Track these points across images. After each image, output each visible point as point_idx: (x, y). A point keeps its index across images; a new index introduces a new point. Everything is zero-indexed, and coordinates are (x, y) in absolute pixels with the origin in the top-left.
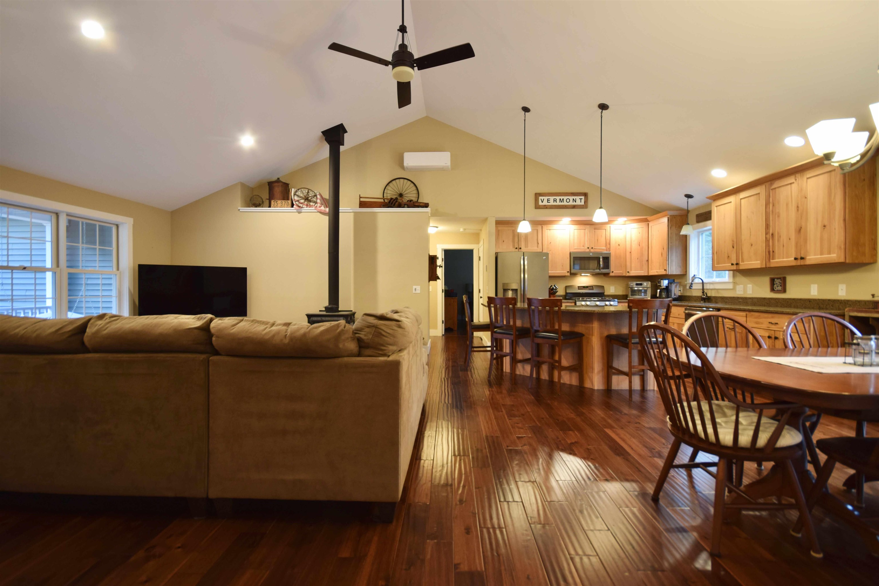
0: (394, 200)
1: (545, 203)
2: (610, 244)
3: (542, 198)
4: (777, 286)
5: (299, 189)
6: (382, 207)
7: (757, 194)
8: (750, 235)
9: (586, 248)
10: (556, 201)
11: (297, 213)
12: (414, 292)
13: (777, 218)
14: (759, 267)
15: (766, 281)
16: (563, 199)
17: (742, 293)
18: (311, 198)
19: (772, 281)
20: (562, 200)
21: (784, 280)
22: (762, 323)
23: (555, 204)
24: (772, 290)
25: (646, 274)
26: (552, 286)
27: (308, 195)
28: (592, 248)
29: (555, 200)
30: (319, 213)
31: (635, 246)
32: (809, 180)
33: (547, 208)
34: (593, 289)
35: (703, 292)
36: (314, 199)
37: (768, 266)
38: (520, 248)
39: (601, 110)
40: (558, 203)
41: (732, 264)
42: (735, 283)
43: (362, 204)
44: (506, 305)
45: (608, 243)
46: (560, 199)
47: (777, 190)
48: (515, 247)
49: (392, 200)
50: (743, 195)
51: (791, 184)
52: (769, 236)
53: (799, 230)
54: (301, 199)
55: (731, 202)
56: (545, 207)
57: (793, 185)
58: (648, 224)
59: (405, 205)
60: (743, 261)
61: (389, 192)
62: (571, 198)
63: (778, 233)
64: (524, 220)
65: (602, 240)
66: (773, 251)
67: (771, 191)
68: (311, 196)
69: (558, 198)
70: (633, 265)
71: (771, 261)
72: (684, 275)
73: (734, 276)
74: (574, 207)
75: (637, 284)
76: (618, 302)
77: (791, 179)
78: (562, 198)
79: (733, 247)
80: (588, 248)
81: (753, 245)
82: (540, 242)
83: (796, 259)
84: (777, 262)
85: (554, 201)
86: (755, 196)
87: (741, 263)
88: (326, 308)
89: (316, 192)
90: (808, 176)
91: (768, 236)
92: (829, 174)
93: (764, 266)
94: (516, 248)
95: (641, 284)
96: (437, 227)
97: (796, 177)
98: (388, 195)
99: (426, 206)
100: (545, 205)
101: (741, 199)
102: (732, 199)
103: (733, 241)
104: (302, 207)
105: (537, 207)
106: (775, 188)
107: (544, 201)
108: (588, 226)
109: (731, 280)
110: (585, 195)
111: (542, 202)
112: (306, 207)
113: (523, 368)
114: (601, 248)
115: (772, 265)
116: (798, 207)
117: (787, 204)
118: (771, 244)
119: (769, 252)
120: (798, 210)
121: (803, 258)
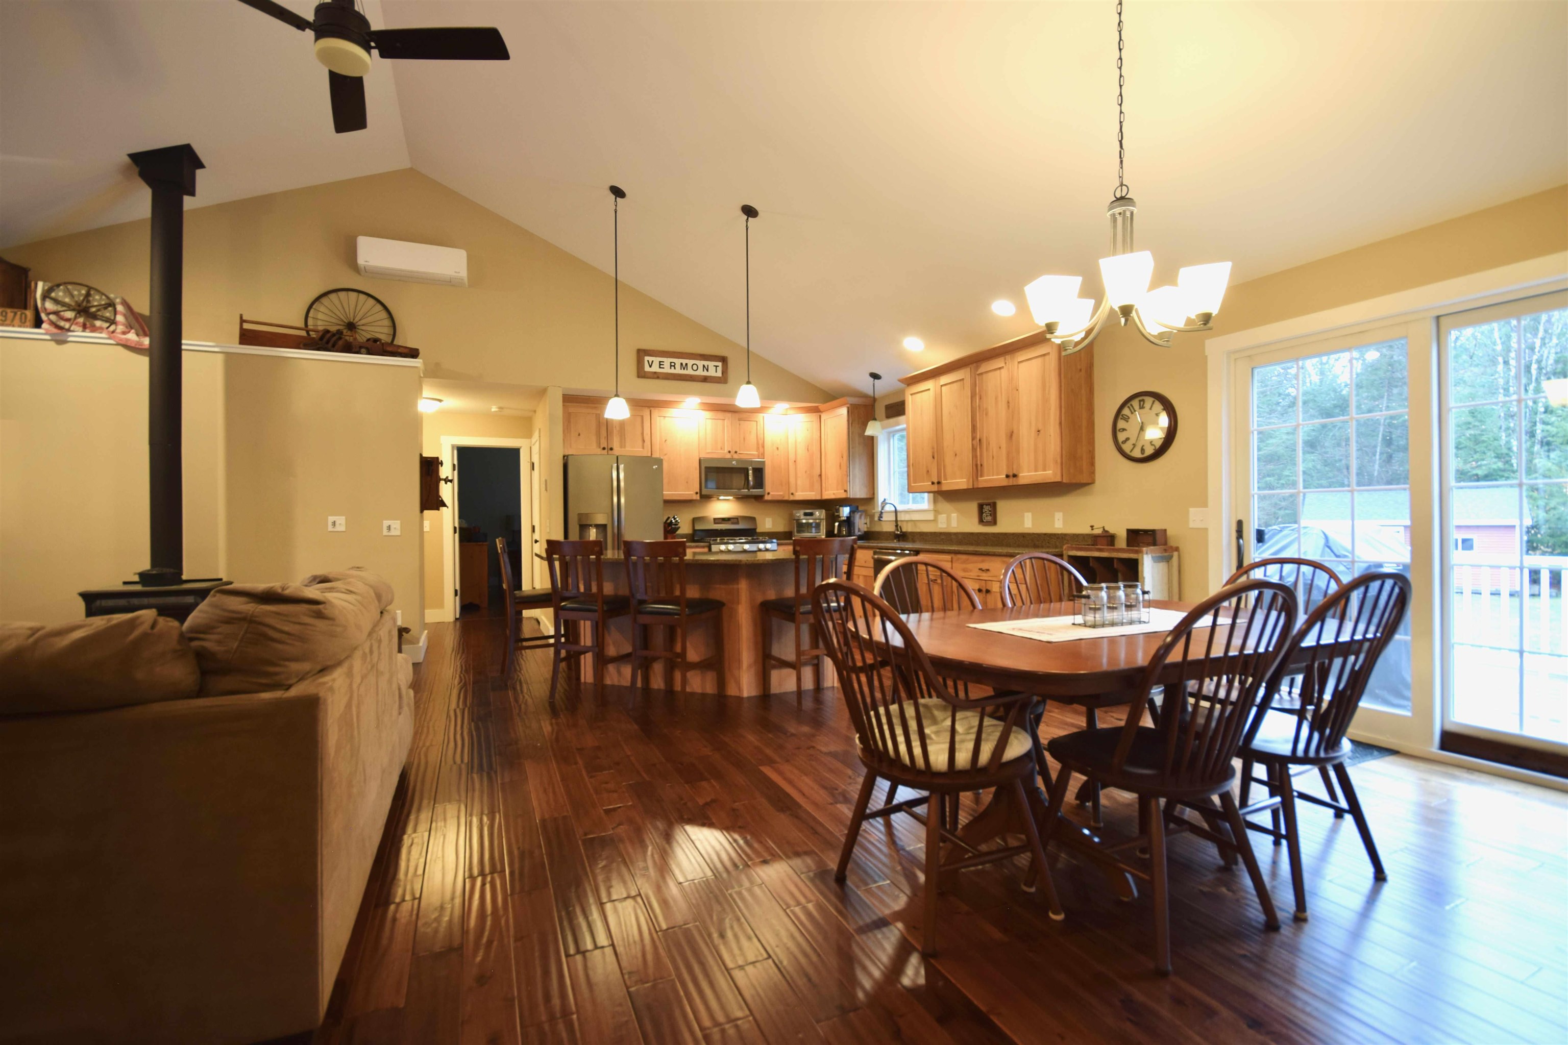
0: (334, 335)
1: (655, 368)
2: (763, 447)
3: (650, 359)
4: (986, 516)
5: (58, 286)
6: (301, 346)
7: (960, 380)
8: (954, 440)
9: (726, 451)
10: (674, 366)
11: (53, 343)
12: (385, 532)
13: (984, 417)
14: (965, 487)
15: (972, 507)
16: (686, 364)
17: (944, 526)
18: (99, 310)
19: (981, 507)
20: (684, 365)
21: (994, 506)
22: (971, 571)
23: (672, 371)
24: (981, 521)
25: (818, 498)
26: (669, 518)
27: (88, 301)
28: (736, 452)
29: (673, 364)
30: (120, 348)
31: (801, 452)
32: (1021, 365)
33: (658, 378)
34: (737, 523)
35: (897, 526)
36: (108, 314)
37: (975, 487)
38: (611, 449)
39: (746, 217)
40: (678, 371)
41: (933, 483)
42: (936, 512)
43: (248, 337)
44: (583, 556)
45: (761, 445)
46: (682, 364)
47: (984, 376)
48: (602, 447)
49: (328, 335)
50: (944, 379)
51: (1000, 368)
52: (976, 443)
53: (1011, 435)
54: (64, 308)
55: (929, 390)
56: (656, 376)
57: (1002, 371)
58: (820, 416)
59: (361, 347)
60: (946, 479)
61: (320, 316)
62: (701, 363)
63: (986, 439)
64: (617, 395)
65: (752, 439)
67: (977, 377)
68: (96, 303)
69: (678, 362)
70: (799, 482)
71: (979, 478)
72: (870, 500)
73: (935, 501)
74: (705, 379)
75: (806, 514)
76: (778, 545)
77: (999, 363)
78: (684, 361)
79: (933, 457)
80: (729, 452)
81: (958, 456)
82: (647, 438)
83: (1007, 476)
84: (986, 481)
85: (671, 366)
86: (959, 383)
87: (943, 482)
88: (142, 575)
89: (112, 296)
90: (1020, 359)
91: (974, 442)
92: (1042, 358)
93: (971, 487)
94: (604, 449)
95: (811, 514)
96: (440, 401)
97: (1005, 359)
98: (319, 323)
99: (413, 353)
100: (655, 373)
101: (942, 386)
102: (929, 384)
103: (933, 448)
104: (69, 330)
105: (641, 374)
106: (982, 374)
107: (653, 364)
108: (729, 415)
109: (932, 507)
110: (724, 360)
111: (650, 366)
112: (81, 329)
113: (619, 672)
114: (750, 454)
115: (981, 485)
116: (1009, 402)
117: (996, 398)
118: (978, 455)
119: (977, 465)
120: (1008, 406)
121: (1015, 476)
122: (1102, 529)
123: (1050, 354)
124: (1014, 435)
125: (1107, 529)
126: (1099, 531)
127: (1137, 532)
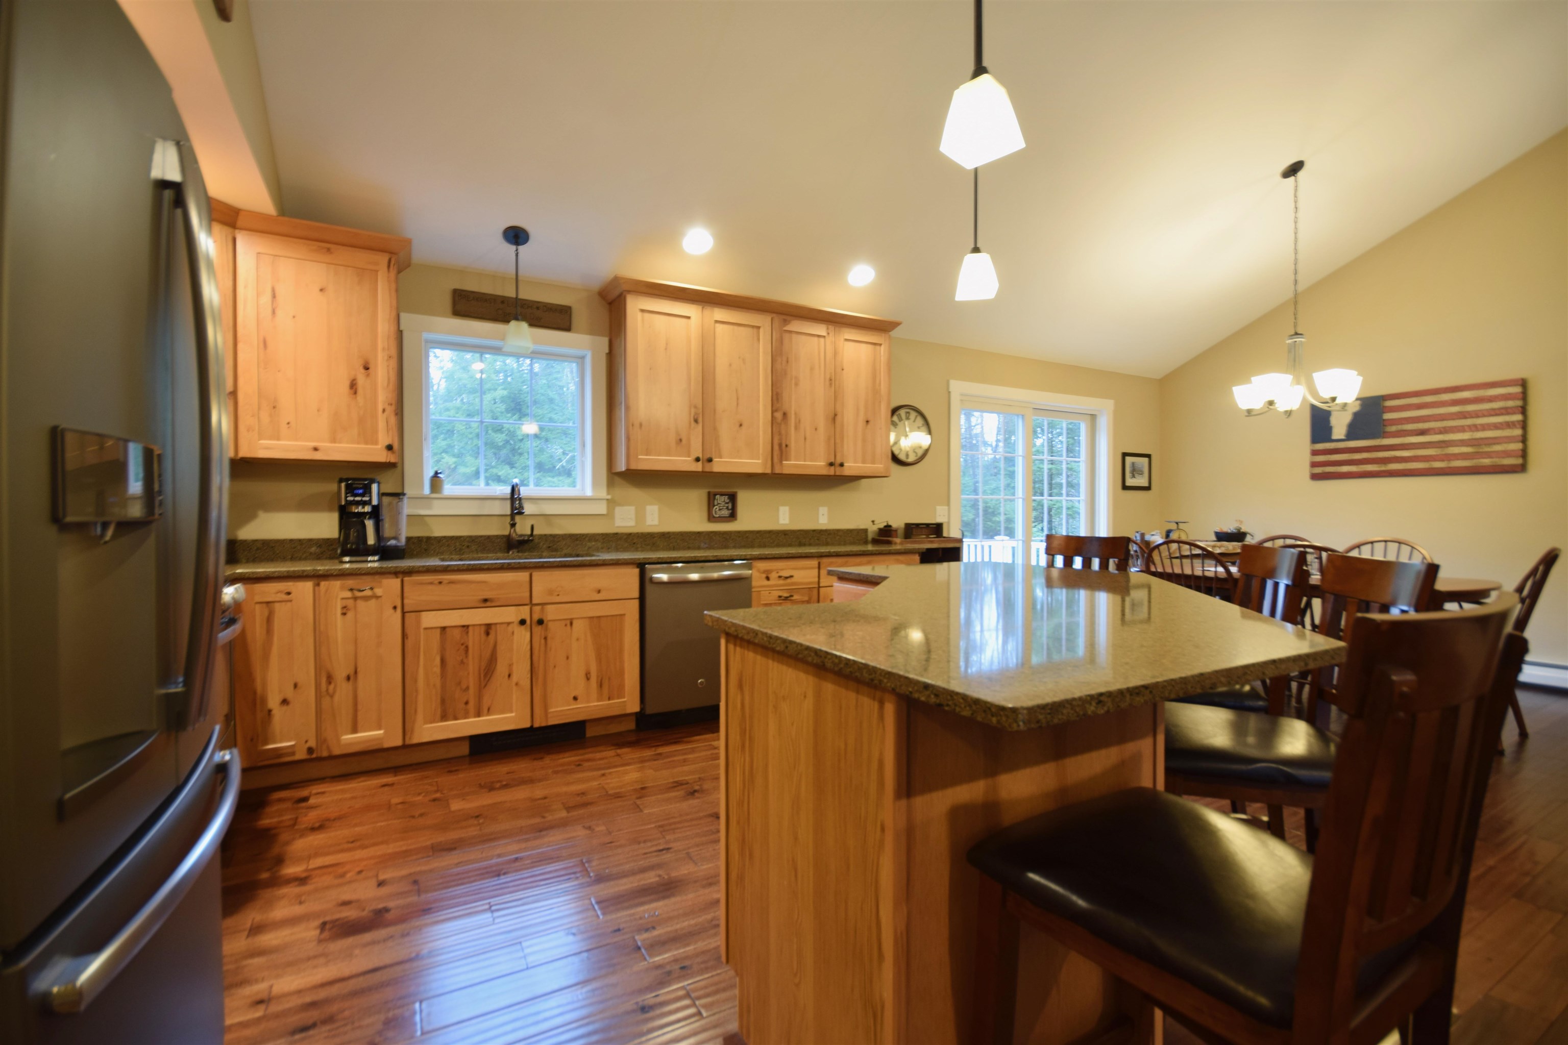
4: (720, 510)
7: (753, 327)
8: (737, 404)
13: (793, 386)
14: (758, 470)
15: (694, 497)
17: (631, 523)
19: (711, 498)
21: (733, 498)
24: (710, 516)
37: (777, 471)
41: (698, 460)
47: (794, 336)
50: (720, 314)
51: (819, 336)
52: (779, 415)
53: (834, 418)
55: (689, 318)
57: (822, 340)
60: (720, 456)
63: (796, 414)
66: (787, 446)
67: (784, 333)
71: (784, 462)
77: (820, 329)
79: (696, 421)
81: (743, 427)
84: (795, 466)
86: (750, 330)
87: (716, 459)
90: (846, 336)
91: (776, 415)
92: (874, 346)
93: (769, 471)
97: (828, 328)
101: (717, 322)
102: (690, 310)
103: (695, 407)
106: (790, 332)
109: (603, 493)
115: (786, 471)
116: (831, 380)
117: (812, 369)
118: (783, 432)
119: (780, 445)
120: (831, 384)
121: (842, 465)
122: (885, 524)
123: (882, 346)
124: (838, 418)
125: (890, 524)
126: (882, 526)
127: (917, 525)
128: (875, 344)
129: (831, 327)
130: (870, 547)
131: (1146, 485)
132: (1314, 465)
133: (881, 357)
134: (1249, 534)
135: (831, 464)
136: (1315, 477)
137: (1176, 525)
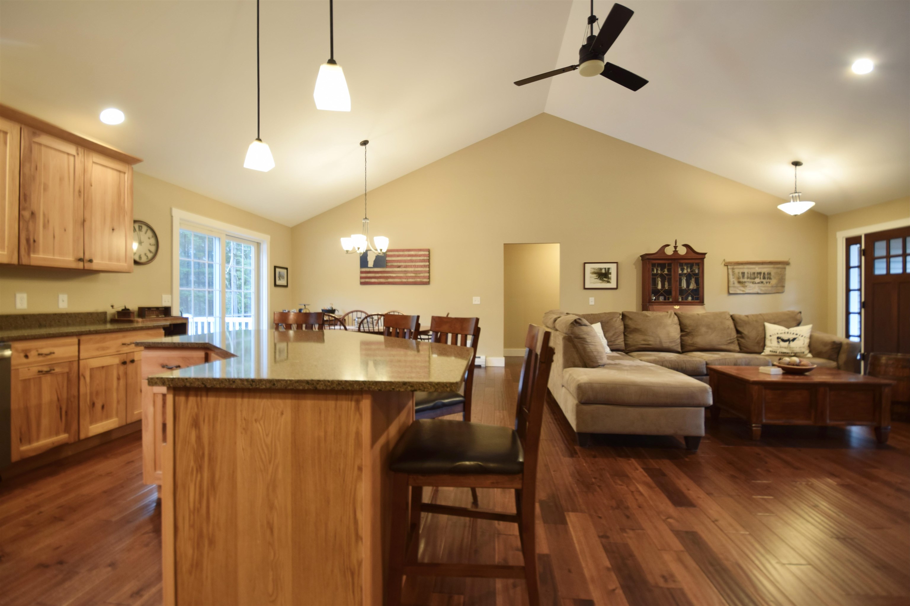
13: (42, 191)
22: (108, 348)
32: (97, 165)
37: (25, 261)
47: (43, 148)
51: (68, 154)
53: (82, 222)
57: (72, 157)
66: (34, 240)
67: (32, 143)
71: (32, 255)
77: (71, 149)
84: (45, 259)
90: (95, 160)
92: (118, 173)
93: (15, 261)
97: (77, 150)
106: (40, 144)
115: (34, 263)
116: (80, 192)
117: (61, 179)
118: (31, 228)
119: (28, 241)
120: (80, 196)
121: (91, 261)
122: (124, 308)
123: (126, 175)
124: (87, 224)
125: (127, 307)
126: (120, 309)
127: (149, 309)
128: (120, 171)
129: (81, 150)
130: (109, 326)
131: (286, 284)
132: (361, 278)
133: (125, 182)
134: (337, 310)
135: (80, 260)
136: (362, 283)
137: (304, 306)
